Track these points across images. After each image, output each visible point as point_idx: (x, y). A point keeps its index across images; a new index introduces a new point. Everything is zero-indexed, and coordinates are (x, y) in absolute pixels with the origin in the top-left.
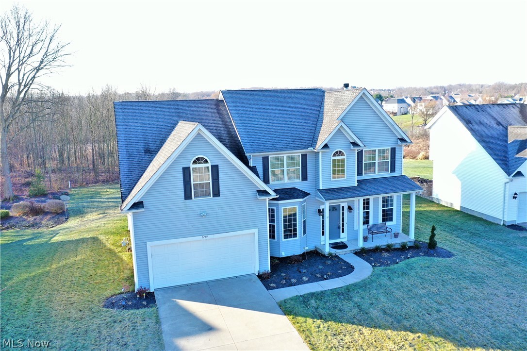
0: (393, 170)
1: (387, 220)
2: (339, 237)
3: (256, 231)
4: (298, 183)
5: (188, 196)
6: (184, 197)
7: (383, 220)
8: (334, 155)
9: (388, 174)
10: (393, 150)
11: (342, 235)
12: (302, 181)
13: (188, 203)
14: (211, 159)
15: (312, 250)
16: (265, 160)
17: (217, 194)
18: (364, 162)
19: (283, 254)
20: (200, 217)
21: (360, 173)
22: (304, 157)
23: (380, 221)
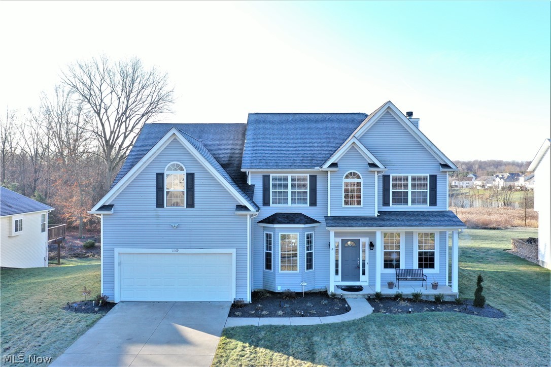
0: (433, 202)
1: (426, 266)
2: (358, 279)
3: (233, 251)
4: (304, 208)
5: (160, 204)
6: (155, 204)
7: (420, 266)
8: (347, 177)
9: (426, 207)
10: (433, 178)
11: (362, 277)
12: (310, 206)
13: (159, 212)
14: (187, 166)
15: (321, 290)
16: (266, 178)
17: (191, 204)
18: (391, 190)
19: (279, 288)
20: (171, 228)
21: (386, 203)
22: (313, 178)
23: (415, 265)
